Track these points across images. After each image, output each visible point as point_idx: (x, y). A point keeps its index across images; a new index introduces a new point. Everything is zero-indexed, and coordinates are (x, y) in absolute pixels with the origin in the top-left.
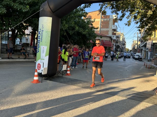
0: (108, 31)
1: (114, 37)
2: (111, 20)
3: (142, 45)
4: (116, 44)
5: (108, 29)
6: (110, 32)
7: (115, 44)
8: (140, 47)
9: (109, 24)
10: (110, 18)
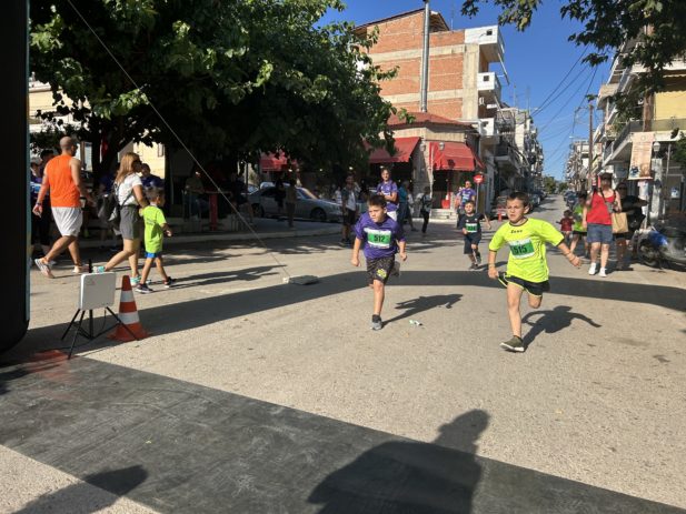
0: (461, 99)
1: (485, 124)
2: (469, 51)
3: (612, 156)
4: (498, 158)
5: (458, 91)
6: (470, 104)
7: (492, 158)
8: (600, 168)
9: (465, 68)
10: (466, 41)
